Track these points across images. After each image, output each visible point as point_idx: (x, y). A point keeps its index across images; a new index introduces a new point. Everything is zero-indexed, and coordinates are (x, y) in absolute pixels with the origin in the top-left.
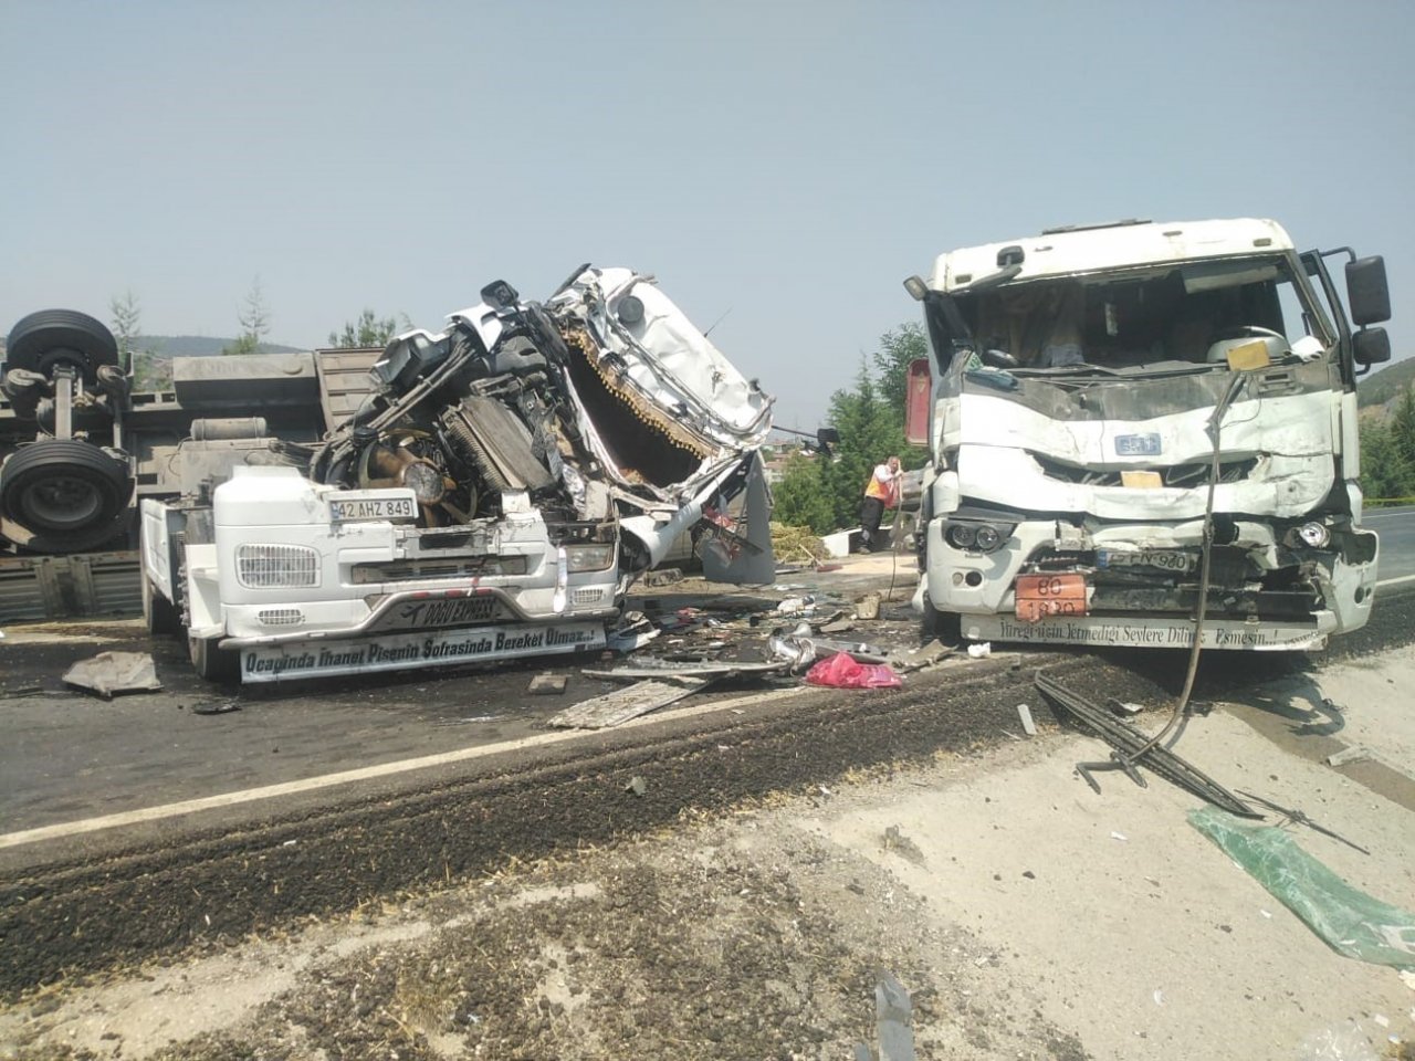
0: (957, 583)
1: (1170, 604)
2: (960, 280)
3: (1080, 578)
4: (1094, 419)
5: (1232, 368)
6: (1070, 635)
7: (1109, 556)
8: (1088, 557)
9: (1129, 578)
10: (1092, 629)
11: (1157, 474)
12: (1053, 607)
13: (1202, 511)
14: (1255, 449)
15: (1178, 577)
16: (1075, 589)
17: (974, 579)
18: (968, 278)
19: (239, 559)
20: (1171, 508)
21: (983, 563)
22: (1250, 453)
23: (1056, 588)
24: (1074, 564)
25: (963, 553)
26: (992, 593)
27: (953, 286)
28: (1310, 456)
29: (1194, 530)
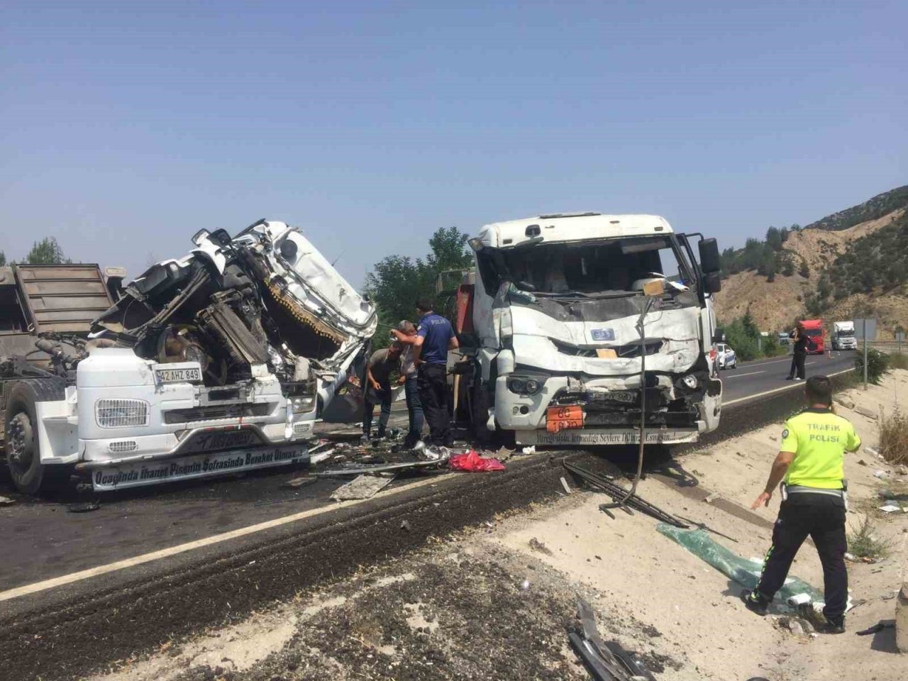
0: (515, 413)
1: (623, 420)
2: (506, 242)
3: (579, 407)
4: (578, 321)
5: (646, 294)
6: (573, 440)
7: (594, 395)
8: (584, 396)
9: (604, 407)
10: (583, 436)
11: (613, 351)
12: (566, 424)
13: (639, 370)
14: (661, 337)
15: (627, 406)
16: (577, 414)
17: (524, 410)
18: (510, 241)
19: (97, 409)
20: (623, 369)
21: (528, 401)
22: (659, 339)
23: (567, 414)
24: (576, 400)
25: (518, 396)
26: (535, 418)
27: (502, 245)
28: (687, 340)
29: (635, 380)
